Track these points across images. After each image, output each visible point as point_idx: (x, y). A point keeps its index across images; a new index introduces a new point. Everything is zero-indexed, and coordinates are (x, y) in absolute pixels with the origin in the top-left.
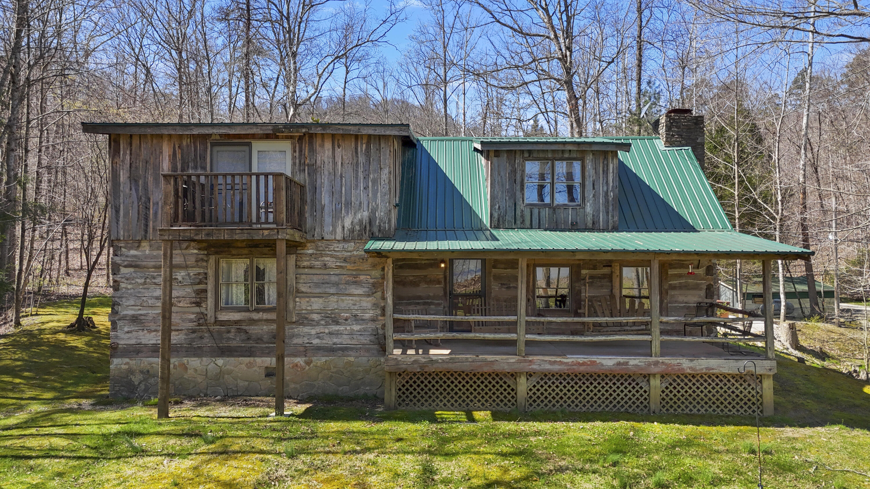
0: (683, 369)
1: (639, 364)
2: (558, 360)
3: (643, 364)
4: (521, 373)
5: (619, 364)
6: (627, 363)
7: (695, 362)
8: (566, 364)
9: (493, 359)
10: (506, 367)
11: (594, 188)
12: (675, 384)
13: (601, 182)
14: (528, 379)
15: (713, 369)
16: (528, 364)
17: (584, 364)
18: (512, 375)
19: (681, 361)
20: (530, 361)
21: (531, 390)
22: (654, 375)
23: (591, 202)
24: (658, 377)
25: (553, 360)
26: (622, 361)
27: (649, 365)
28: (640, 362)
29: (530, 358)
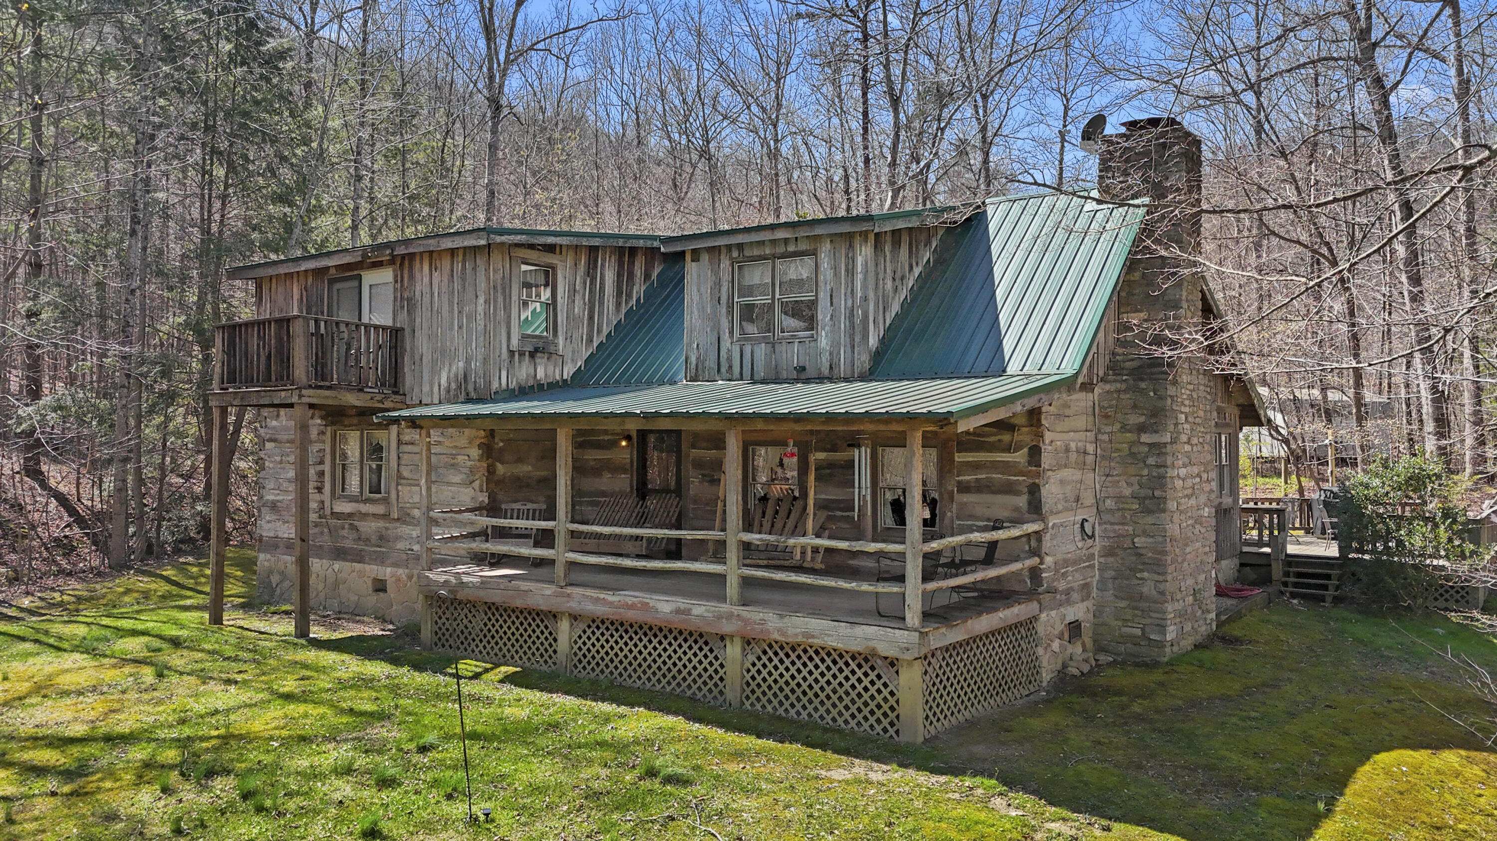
0: (768, 631)
1: (706, 614)
2: (602, 596)
3: (710, 615)
4: (563, 613)
5: (678, 611)
6: (687, 612)
7: (786, 620)
8: (611, 603)
9: (526, 588)
10: (541, 602)
11: (832, 304)
12: (765, 659)
13: (843, 291)
14: (572, 625)
15: (813, 637)
16: (565, 599)
17: (632, 607)
18: (555, 616)
19: (766, 616)
20: (569, 595)
21: (576, 642)
22: (732, 637)
23: (827, 328)
24: (738, 642)
25: (595, 595)
26: (682, 606)
27: (719, 617)
28: (707, 611)
29: (569, 590)
